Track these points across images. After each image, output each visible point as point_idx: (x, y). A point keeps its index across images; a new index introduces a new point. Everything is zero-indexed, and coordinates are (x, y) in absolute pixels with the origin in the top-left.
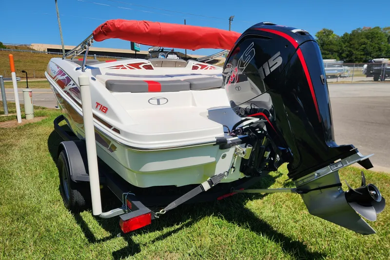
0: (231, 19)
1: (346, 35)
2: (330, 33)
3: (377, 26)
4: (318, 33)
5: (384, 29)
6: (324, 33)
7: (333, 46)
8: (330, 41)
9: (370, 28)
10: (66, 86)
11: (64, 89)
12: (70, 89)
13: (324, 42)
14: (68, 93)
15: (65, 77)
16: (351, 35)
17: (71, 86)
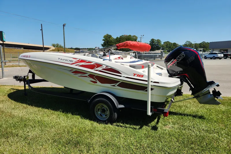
0: (64, 25)
1: (117, 38)
2: (110, 36)
3: (130, 35)
4: (105, 36)
5: (133, 36)
6: (107, 36)
7: (112, 43)
8: (111, 41)
9: (127, 35)
10: (97, 67)
11: (94, 69)
12: (103, 69)
13: (108, 41)
14: (100, 71)
15: (92, 64)
16: (120, 38)
17: (104, 68)
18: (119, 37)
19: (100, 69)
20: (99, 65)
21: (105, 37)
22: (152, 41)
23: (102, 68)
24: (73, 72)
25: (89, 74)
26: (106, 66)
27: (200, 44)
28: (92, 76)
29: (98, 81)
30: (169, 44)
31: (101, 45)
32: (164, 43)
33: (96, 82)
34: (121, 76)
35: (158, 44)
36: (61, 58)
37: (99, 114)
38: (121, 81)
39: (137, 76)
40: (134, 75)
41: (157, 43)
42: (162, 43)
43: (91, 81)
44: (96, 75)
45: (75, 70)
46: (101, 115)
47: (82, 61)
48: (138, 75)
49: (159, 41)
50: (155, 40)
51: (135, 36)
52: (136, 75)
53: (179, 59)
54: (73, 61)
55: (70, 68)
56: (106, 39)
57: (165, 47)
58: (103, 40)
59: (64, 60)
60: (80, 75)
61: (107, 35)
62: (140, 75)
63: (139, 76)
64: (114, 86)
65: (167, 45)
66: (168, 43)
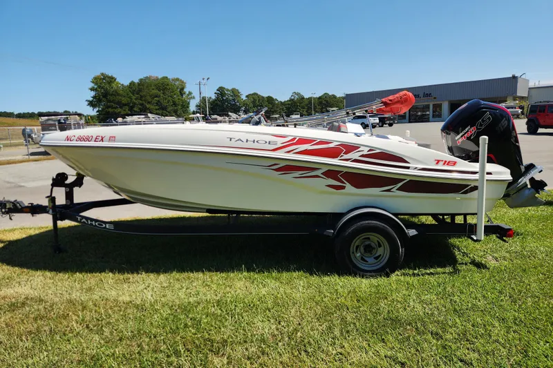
1: (132, 83)
2: (111, 80)
3: (165, 76)
4: (95, 78)
5: (173, 80)
6: (103, 79)
7: (120, 98)
8: (116, 91)
9: (157, 77)
10: (346, 153)
11: (339, 158)
12: (362, 156)
13: (106, 90)
14: (356, 161)
15: (331, 145)
16: (139, 84)
17: (365, 153)
18: (136, 81)
19: (355, 155)
20: (350, 148)
21: (96, 80)
22: (221, 91)
23: (361, 153)
24: (277, 170)
25: (325, 169)
26: (369, 149)
27: (320, 98)
28: (331, 173)
29: (348, 186)
30: (259, 100)
31: (87, 103)
32: (247, 96)
33: (343, 188)
34: (408, 168)
35: (234, 100)
36: (237, 136)
37: (359, 259)
38: (408, 179)
39: (444, 164)
40: (437, 163)
41: (232, 96)
42: (244, 97)
43: (329, 186)
44: (345, 170)
45: (282, 164)
46: (362, 259)
47: (302, 141)
48: (446, 162)
49: (235, 93)
50: (228, 90)
51: (177, 79)
52: (441, 163)
53: (481, 125)
54: (275, 143)
55: (269, 160)
56: (99, 87)
57: (251, 105)
58: (92, 89)
59: (247, 141)
60: (297, 174)
61: (102, 74)
62: (449, 162)
63: (448, 164)
64: (389, 190)
65: (254, 102)
66: (256, 97)
